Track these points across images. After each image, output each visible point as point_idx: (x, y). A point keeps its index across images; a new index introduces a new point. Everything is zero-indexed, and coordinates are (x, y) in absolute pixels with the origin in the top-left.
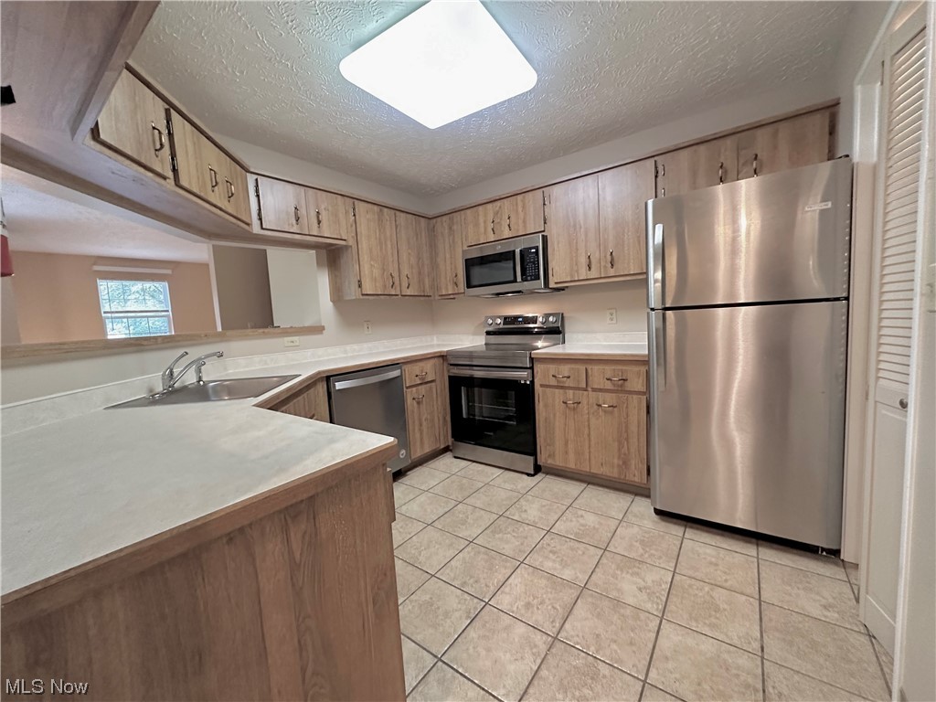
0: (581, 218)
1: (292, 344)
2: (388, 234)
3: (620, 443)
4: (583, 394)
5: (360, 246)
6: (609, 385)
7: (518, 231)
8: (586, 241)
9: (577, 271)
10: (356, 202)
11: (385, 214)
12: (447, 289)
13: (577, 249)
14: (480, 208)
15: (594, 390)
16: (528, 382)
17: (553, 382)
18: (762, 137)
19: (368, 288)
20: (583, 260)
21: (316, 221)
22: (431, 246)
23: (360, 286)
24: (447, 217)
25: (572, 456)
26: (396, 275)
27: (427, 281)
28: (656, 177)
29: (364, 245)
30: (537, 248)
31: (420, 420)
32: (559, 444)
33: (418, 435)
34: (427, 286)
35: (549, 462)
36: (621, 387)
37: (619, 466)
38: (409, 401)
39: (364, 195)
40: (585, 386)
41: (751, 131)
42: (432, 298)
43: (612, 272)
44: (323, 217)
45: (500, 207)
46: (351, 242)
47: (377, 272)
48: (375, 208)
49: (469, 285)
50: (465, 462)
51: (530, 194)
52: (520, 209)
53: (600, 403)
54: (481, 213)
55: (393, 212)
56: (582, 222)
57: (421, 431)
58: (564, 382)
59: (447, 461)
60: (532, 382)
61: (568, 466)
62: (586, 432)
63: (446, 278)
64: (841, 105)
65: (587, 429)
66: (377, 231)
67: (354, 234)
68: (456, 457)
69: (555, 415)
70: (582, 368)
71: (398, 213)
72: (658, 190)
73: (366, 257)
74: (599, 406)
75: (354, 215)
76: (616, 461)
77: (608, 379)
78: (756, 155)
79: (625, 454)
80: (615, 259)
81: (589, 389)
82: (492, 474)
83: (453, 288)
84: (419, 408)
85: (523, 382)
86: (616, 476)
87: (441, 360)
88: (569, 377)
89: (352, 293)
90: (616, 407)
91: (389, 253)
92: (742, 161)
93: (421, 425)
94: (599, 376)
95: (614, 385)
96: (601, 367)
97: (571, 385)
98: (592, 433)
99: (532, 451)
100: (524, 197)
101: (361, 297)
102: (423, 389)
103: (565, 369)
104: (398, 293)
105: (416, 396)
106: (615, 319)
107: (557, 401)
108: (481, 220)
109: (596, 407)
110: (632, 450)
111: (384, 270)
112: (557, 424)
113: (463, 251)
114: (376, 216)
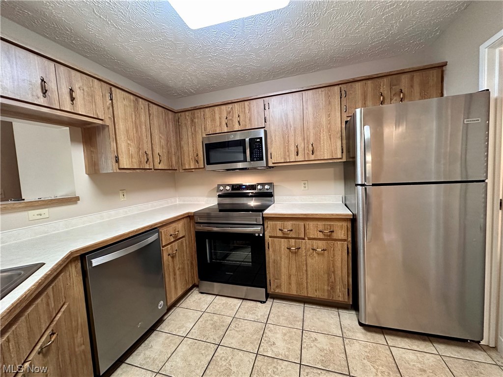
0: (291, 120)
1: (39, 217)
2: (143, 119)
3: (329, 275)
4: (302, 242)
5: (117, 127)
6: (321, 236)
7: (246, 125)
8: (295, 136)
9: (289, 156)
10: (113, 89)
11: (140, 102)
12: (190, 165)
13: (288, 141)
14: (216, 108)
15: (309, 239)
16: (261, 235)
17: (280, 234)
18: (405, 79)
19: (125, 163)
20: (293, 149)
21: (68, 98)
22: (176, 133)
23: (117, 161)
24: (190, 112)
25: (294, 286)
26: (150, 153)
27: (174, 159)
28: (341, 98)
29: (121, 126)
30: (261, 138)
31: (174, 271)
32: (284, 278)
33: (173, 284)
34: (174, 163)
35: (277, 291)
36: (329, 237)
37: (328, 290)
38: (165, 257)
39: (120, 85)
40: (303, 237)
41: (399, 75)
42: (177, 171)
43: (312, 157)
44: (78, 94)
45: (232, 108)
46: (108, 122)
47: (133, 150)
48: (132, 97)
49: (209, 163)
50: (211, 296)
51: (254, 101)
52: (247, 111)
53: (315, 247)
54: (217, 112)
55: (147, 103)
56: (292, 123)
57: (175, 279)
58: (288, 234)
59: (195, 297)
60: (264, 234)
61: (291, 293)
62: (305, 268)
63: (189, 156)
64: (447, 66)
65: (305, 266)
66: (133, 116)
67: (111, 115)
68: (202, 293)
69: (281, 257)
70: (302, 223)
71: (151, 105)
72: (342, 106)
73: (123, 137)
74: (313, 250)
75: (111, 99)
76: (326, 287)
77: (320, 231)
78: (401, 90)
79: (332, 282)
80: (315, 149)
81: (306, 238)
82: (235, 305)
83: (195, 164)
84: (173, 261)
85: (257, 235)
86: (326, 297)
87: (189, 219)
88: (292, 230)
89: (109, 166)
90: (326, 250)
91: (144, 135)
92: (393, 92)
93: (175, 274)
94: (313, 229)
95: (325, 235)
96: (315, 223)
97: (294, 236)
98: (309, 269)
99: (264, 285)
100: (250, 103)
101: (118, 171)
102: (176, 245)
103: (289, 225)
104: (152, 168)
105: (170, 252)
106: (307, 186)
107: (283, 247)
108: (217, 116)
109: (311, 251)
110: (337, 279)
111: (139, 149)
112: (283, 263)
113: (203, 138)
114: (132, 104)
